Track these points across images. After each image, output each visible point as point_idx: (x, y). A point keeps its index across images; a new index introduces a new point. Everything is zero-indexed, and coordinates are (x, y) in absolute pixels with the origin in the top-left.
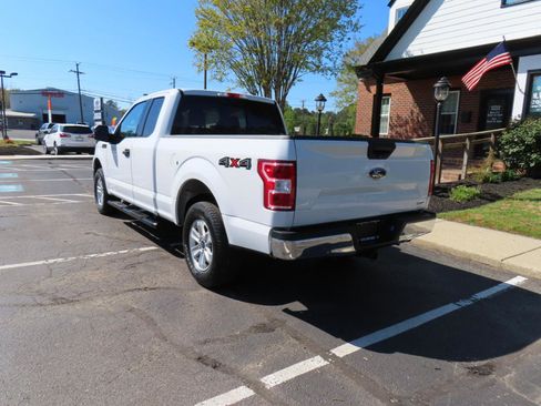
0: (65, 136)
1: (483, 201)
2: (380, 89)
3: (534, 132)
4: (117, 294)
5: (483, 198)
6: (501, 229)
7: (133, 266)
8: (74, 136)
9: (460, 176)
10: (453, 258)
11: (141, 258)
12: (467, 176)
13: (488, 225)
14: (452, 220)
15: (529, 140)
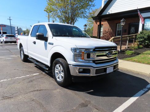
0: (7, 38)
1: (135, 55)
2: (100, 23)
3: (147, 35)
4: (27, 93)
5: (135, 54)
6: (144, 63)
7: (31, 81)
8: (9, 38)
9: (126, 47)
10: (133, 73)
11: (34, 78)
12: (128, 47)
13: (139, 62)
14: (128, 61)
15: (146, 37)
